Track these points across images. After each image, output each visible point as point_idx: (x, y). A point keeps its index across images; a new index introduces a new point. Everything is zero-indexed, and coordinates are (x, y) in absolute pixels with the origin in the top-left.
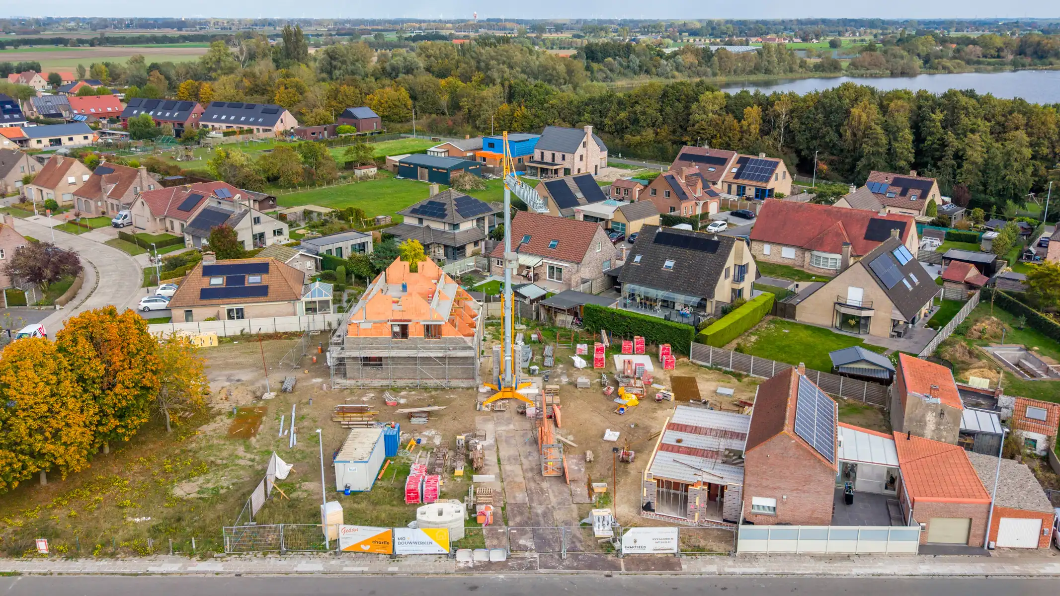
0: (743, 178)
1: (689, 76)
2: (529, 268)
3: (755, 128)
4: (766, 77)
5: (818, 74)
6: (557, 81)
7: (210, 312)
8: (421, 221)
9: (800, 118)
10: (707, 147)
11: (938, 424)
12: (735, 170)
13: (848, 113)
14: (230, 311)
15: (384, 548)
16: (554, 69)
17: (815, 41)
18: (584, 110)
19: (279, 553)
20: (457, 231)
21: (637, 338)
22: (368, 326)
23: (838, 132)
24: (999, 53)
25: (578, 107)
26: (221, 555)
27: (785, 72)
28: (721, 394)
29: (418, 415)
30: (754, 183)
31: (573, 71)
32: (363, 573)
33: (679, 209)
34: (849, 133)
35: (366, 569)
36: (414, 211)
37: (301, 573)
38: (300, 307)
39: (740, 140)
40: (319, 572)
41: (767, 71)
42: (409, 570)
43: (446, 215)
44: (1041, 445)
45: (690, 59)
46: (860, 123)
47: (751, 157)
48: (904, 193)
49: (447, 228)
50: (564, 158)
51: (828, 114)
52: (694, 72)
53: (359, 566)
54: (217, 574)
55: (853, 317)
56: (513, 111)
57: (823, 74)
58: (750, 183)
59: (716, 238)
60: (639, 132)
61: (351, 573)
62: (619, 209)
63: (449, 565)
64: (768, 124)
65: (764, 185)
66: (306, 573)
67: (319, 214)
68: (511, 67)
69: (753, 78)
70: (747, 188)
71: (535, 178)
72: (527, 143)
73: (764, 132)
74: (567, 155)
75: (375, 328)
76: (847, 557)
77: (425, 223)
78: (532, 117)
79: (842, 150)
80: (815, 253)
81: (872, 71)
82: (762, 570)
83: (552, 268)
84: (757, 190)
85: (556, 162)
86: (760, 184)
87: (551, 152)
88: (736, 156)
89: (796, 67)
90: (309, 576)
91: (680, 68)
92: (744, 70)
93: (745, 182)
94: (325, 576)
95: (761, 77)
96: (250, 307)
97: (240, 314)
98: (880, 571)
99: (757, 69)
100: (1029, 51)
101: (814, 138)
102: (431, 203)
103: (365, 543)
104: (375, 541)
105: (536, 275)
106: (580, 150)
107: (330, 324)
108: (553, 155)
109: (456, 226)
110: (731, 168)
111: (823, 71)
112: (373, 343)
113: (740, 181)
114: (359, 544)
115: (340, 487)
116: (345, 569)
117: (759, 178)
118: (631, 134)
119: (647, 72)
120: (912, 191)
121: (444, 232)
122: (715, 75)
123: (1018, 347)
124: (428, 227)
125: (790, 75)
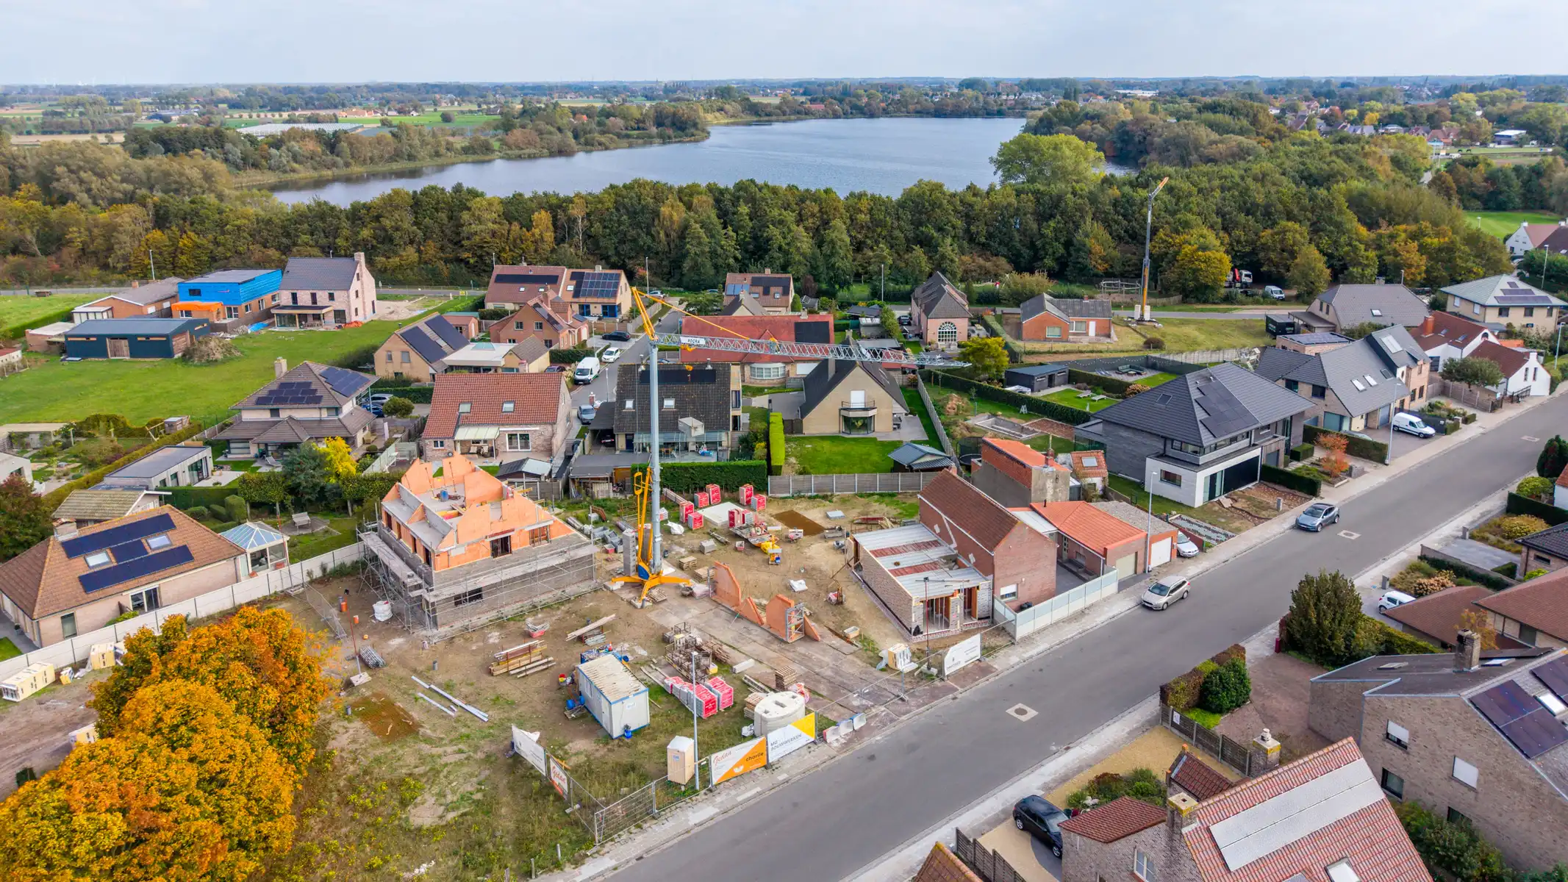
0: (584, 296)
1: (315, 169)
2: (478, 442)
3: (549, 236)
4: (411, 165)
5: (471, 158)
6: (189, 190)
7: (105, 607)
8: (275, 412)
9: (602, 221)
10: (525, 264)
11: (1055, 488)
12: (571, 288)
13: (656, 214)
14: (135, 598)
15: (757, 761)
16: (181, 174)
17: (415, 114)
18: (296, 230)
19: (654, 818)
20: (341, 416)
21: (711, 488)
22: (461, 551)
23: (648, 233)
24: (640, 124)
25: (283, 227)
26: (594, 850)
27: (431, 156)
28: (835, 518)
29: (591, 634)
30: (600, 300)
31: (212, 176)
32: (759, 794)
33: (558, 341)
34: (662, 235)
35: (759, 789)
36: (261, 402)
37: (701, 824)
38: (243, 563)
39: (536, 251)
40: (717, 814)
41: (411, 157)
42: (797, 771)
43: (321, 397)
44: (1099, 486)
45: (311, 146)
46: (672, 222)
47: (586, 271)
48: (766, 292)
49: (325, 414)
50: (331, 297)
51: (633, 214)
52: (319, 163)
53: (747, 790)
54: (615, 869)
55: (857, 419)
56: (174, 242)
57: (476, 157)
58: (595, 300)
59: (709, 367)
60: (396, 253)
61: (749, 799)
62: (511, 352)
63: (822, 752)
64: (563, 231)
65: (612, 300)
66: (706, 821)
67: (43, 435)
68: (101, 175)
69: (395, 166)
70: (592, 307)
71: (293, 329)
72: (256, 283)
73: (559, 241)
74: (336, 294)
75: (470, 551)
76: (1082, 613)
77: (284, 415)
78: (211, 246)
79: (657, 253)
80: (756, 365)
81: (527, 151)
82: (1047, 646)
83: (511, 437)
84: (604, 307)
85: (319, 304)
86: (606, 300)
87: (309, 292)
88: (567, 273)
89: (443, 150)
90: (712, 822)
91: (300, 158)
92: (382, 157)
93: (589, 300)
94: (726, 816)
95: (402, 165)
96: (170, 584)
97: (153, 600)
98: (1111, 614)
99: (396, 156)
100: (668, 122)
101: (622, 242)
102: (283, 385)
103: (737, 765)
104: (748, 758)
105: (491, 450)
106: (356, 285)
107: (309, 574)
108: (314, 296)
109: (337, 410)
110: (566, 286)
111: (475, 153)
112: (469, 572)
113: (582, 300)
114: (732, 770)
115: (617, 732)
116: (740, 799)
117: (602, 294)
118: (384, 255)
119: (255, 166)
120: (773, 290)
121: (321, 421)
122: (347, 165)
123: (987, 414)
124: (290, 418)
125: (440, 161)
